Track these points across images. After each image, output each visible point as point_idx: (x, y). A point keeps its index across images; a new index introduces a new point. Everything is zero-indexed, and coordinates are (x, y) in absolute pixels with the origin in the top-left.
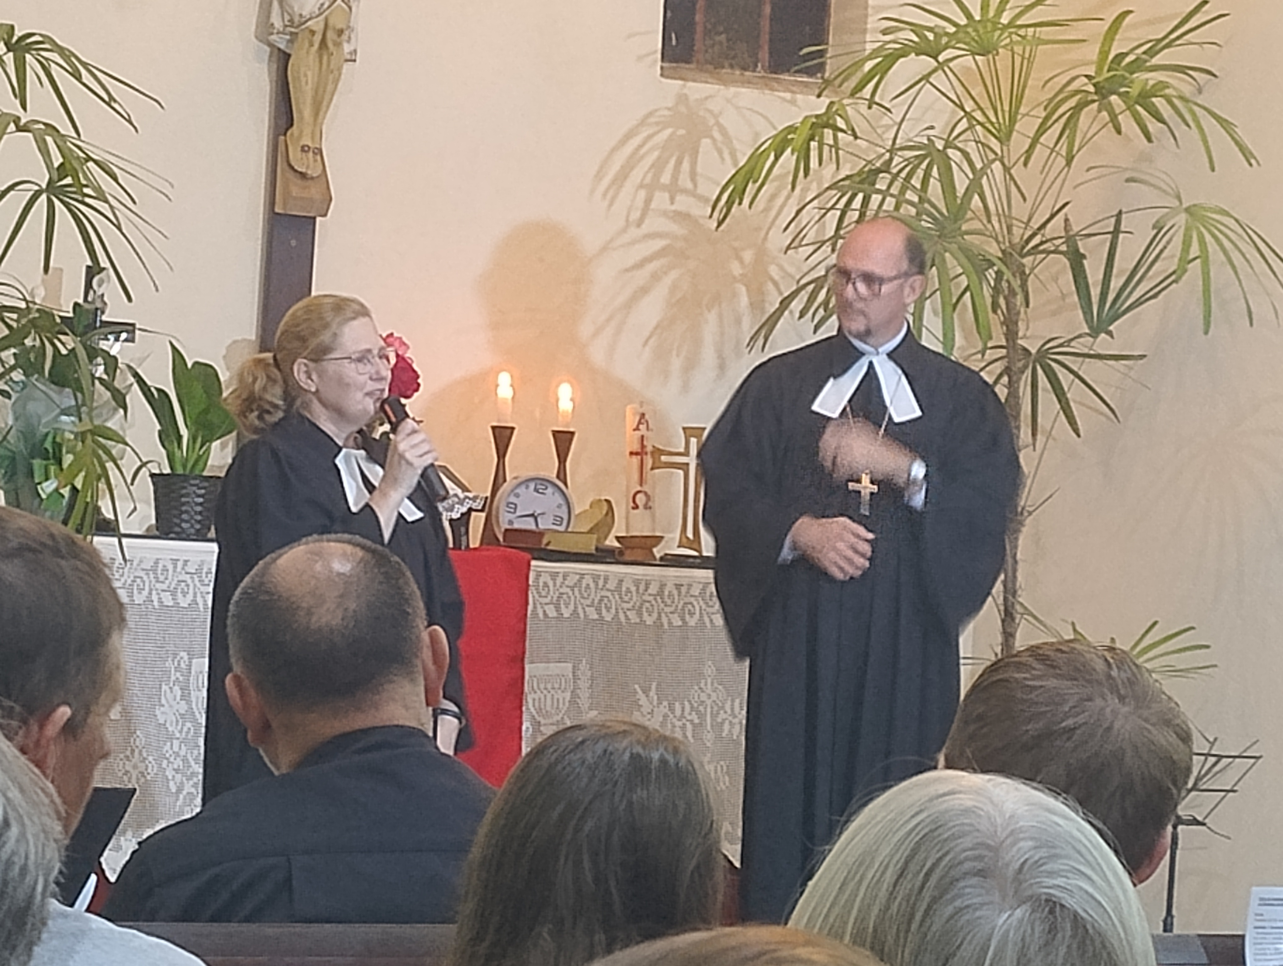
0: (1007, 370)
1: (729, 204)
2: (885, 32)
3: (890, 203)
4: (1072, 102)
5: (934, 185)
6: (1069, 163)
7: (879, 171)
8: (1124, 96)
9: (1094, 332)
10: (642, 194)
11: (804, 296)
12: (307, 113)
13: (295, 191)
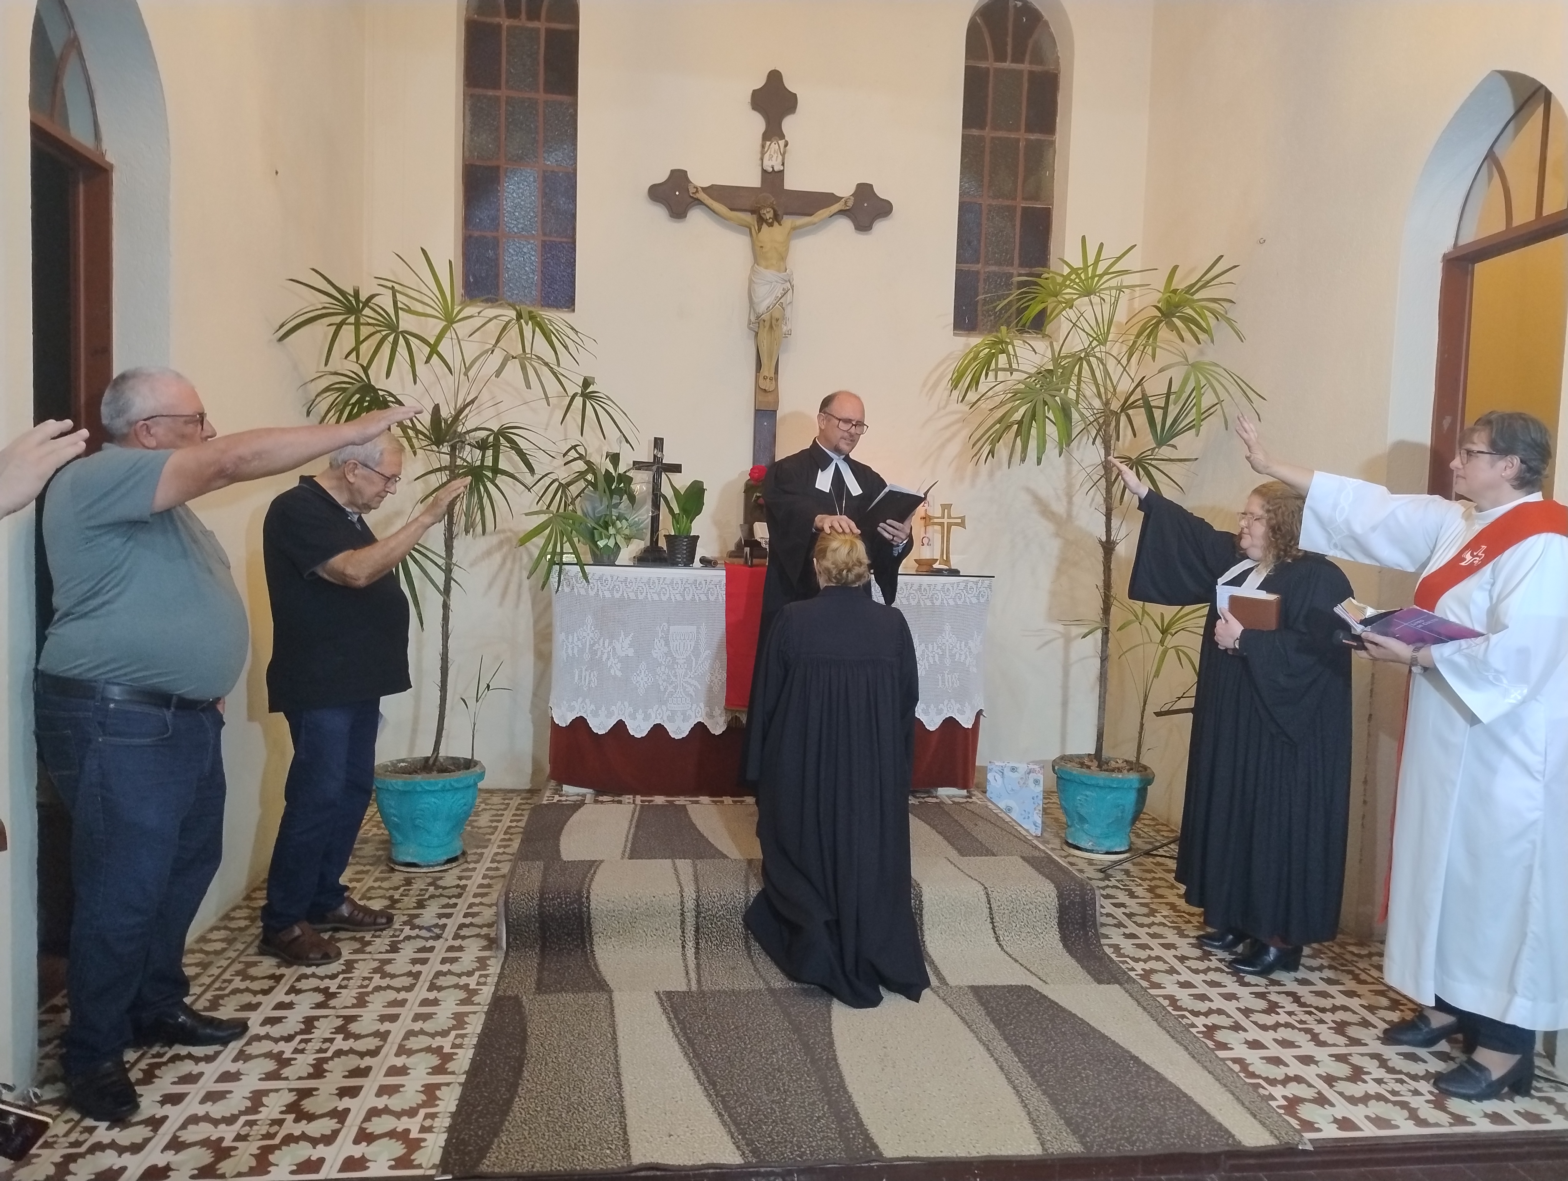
12: (766, 360)
13: (761, 398)
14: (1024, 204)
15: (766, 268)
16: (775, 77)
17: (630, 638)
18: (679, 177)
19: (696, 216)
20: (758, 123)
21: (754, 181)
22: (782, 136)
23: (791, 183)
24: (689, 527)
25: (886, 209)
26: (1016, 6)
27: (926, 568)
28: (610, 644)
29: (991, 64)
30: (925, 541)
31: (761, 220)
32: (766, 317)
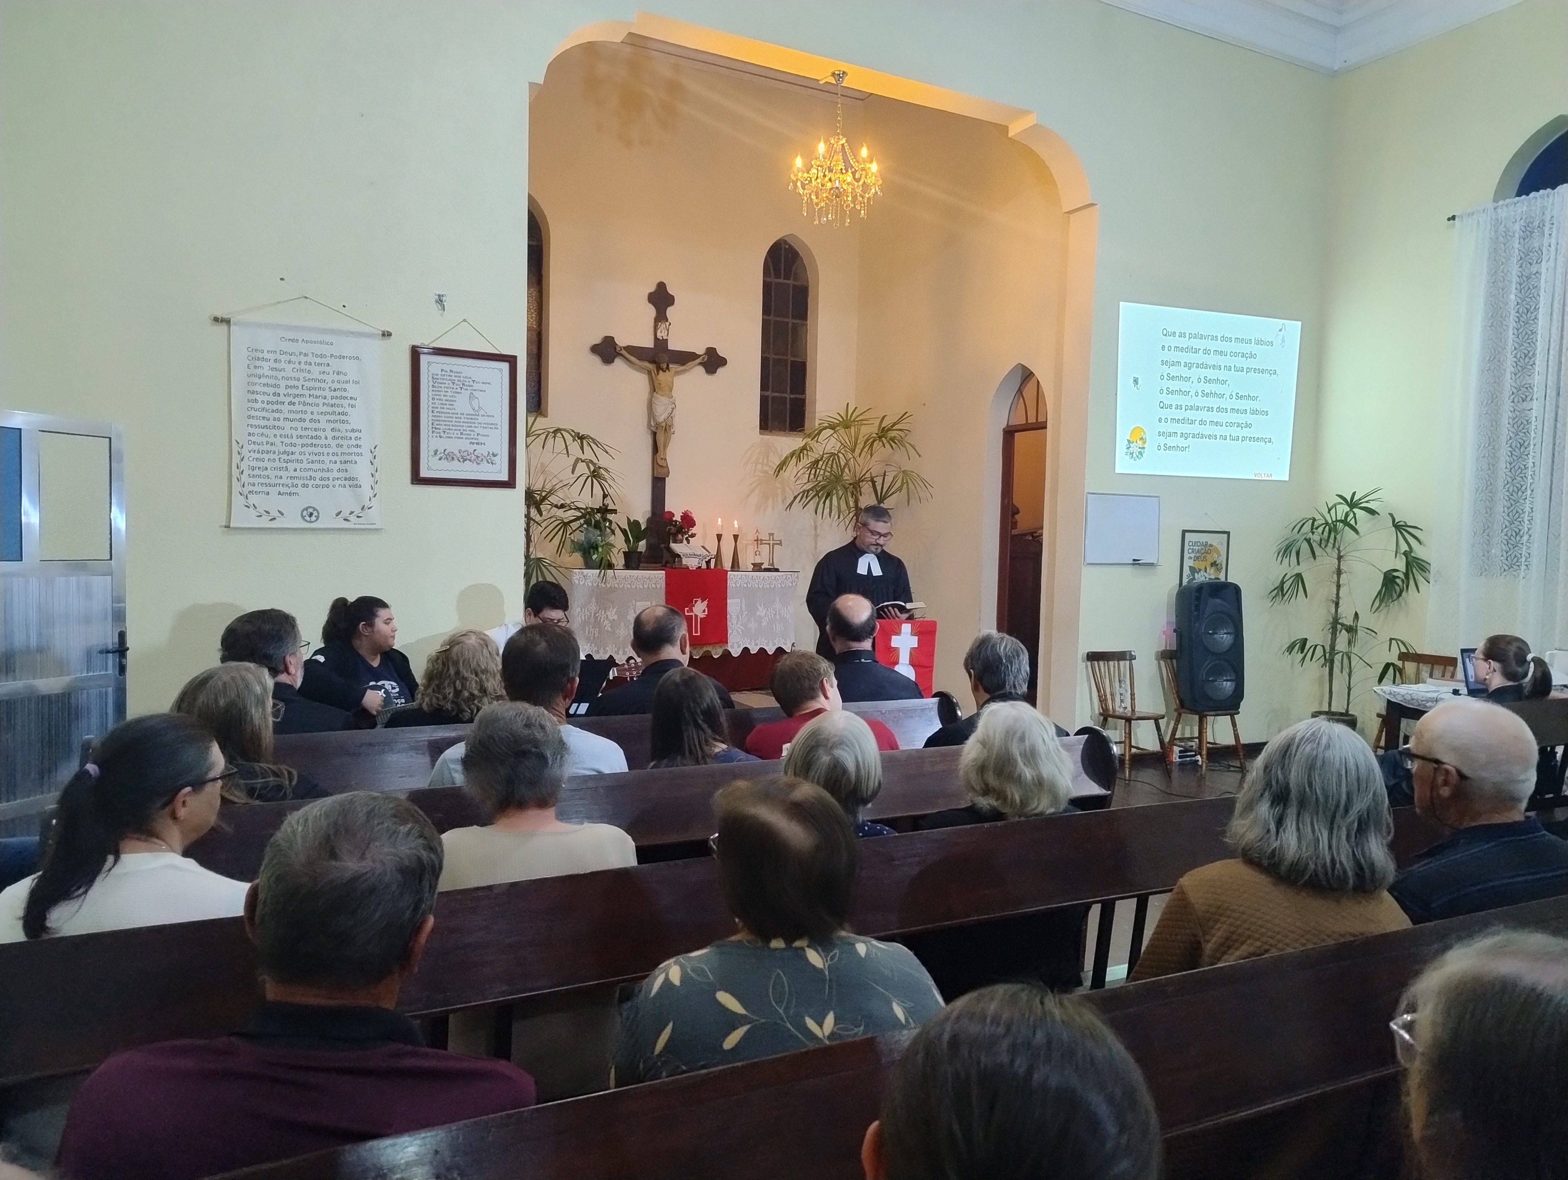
0: (855, 515)
1: (779, 471)
2: (820, 424)
3: (822, 471)
4: (872, 440)
5: (834, 466)
6: (871, 456)
7: (819, 460)
8: (886, 438)
10: (753, 465)
11: (799, 497)
12: (662, 449)
13: (659, 470)
14: (792, 359)
15: (662, 396)
16: (661, 286)
17: (615, 609)
18: (609, 341)
19: (618, 361)
20: (651, 312)
21: (649, 343)
22: (667, 320)
23: (671, 347)
24: (637, 547)
25: (723, 362)
26: (785, 248)
27: (757, 567)
28: (605, 613)
29: (772, 280)
30: (757, 553)
31: (659, 368)
32: (663, 424)
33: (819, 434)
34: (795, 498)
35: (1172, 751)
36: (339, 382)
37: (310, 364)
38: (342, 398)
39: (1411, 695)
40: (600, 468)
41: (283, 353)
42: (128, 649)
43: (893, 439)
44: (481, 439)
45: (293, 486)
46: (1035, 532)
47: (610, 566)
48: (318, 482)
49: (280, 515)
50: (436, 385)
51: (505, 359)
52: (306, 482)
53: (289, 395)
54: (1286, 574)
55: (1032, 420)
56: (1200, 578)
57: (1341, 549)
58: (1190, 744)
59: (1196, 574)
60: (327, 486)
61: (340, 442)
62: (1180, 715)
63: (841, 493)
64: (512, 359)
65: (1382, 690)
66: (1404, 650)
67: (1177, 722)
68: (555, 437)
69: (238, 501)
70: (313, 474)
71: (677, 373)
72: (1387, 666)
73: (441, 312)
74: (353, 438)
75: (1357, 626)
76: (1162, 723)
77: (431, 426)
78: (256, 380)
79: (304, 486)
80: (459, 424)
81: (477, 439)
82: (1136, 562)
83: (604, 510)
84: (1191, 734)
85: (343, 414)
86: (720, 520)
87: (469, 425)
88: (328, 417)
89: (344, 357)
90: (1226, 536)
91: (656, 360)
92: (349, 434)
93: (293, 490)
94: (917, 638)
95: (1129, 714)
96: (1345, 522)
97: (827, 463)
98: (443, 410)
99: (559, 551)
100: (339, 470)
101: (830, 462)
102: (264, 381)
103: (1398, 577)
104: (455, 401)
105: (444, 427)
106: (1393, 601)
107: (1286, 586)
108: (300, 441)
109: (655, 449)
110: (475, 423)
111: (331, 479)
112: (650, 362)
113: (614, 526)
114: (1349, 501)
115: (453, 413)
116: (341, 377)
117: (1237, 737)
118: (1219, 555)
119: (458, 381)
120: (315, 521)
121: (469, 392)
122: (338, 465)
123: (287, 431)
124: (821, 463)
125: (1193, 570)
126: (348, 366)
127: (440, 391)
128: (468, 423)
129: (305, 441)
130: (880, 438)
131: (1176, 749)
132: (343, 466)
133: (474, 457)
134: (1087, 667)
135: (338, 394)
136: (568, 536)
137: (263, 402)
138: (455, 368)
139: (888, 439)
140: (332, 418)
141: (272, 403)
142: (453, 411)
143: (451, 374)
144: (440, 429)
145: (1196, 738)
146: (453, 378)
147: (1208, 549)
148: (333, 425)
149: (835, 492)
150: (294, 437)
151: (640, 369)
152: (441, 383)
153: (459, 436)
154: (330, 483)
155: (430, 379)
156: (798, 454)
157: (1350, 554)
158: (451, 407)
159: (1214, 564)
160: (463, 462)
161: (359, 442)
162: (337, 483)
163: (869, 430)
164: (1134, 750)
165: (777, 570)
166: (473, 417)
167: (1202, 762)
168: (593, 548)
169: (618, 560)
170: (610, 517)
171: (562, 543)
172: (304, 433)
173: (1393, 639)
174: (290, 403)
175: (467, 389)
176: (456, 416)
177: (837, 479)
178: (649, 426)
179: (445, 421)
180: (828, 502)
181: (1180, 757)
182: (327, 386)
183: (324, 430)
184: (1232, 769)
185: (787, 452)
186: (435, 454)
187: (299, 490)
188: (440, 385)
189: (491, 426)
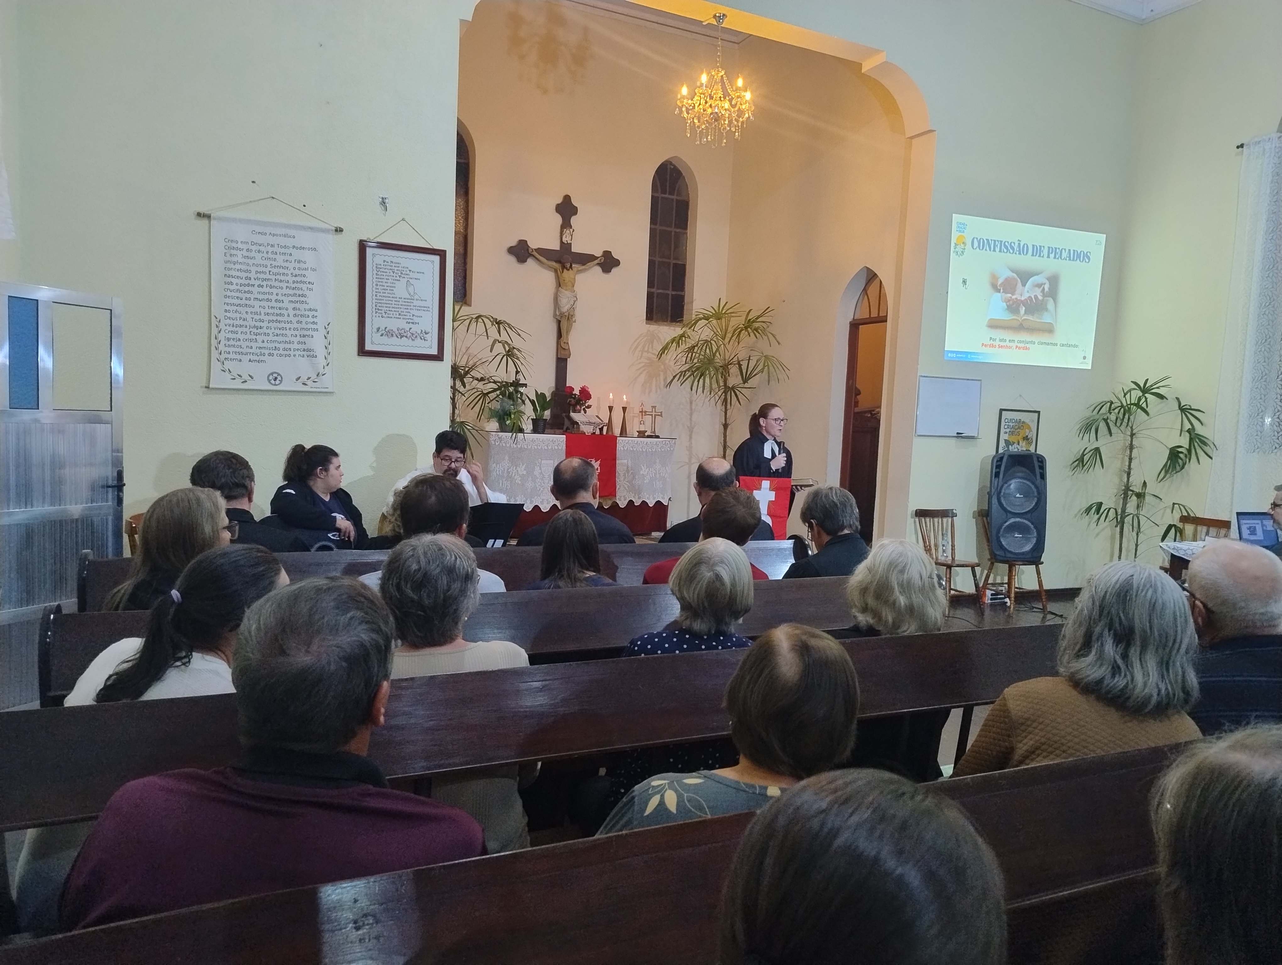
0: (724, 392)
1: (661, 355)
2: (696, 315)
3: (697, 355)
4: (739, 330)
5: (708, 351)
6: (739, 343)
7: (695, 346)
8: (751, 328)
9: (744, 383)
10: (640, 353)
11: (678, 376)
12: (565, 334)
13: (562, 352)
14: (674, 262)
15: (566, 290)
16: (567, 198)
17: (524, 466)
18: (523, 244)
20: (558, 219)
21: (557, 247)
22: (571, 227)
23: (574, 249)
24: (543, 415)
25: (617, 263)
26: (670, 168)
27: (642, 434)
28: (516, 468)
29: (659, 195)
30: (642, 422)
31: (564, 267)
32: (567, 314)
33: (695, 323)
34: (674, 377)
35: (985, 594)
36: (299, 269)
37: (276, 253)
38: (301, 282)
39: (1191, 550)
40: (514, 348)
41: (253, 244)
42: (124, 485)
43: (756, 330)
44: (416, 320)
45: (261, 355)
46: (874, 411)
47: (521, 430)
48: (281, 352)
49: (250, 378)
50: (379, 273)
51: (437, 253)
52: (272, 352)
53: (258, 279)
54: (1086, 448)
55: (874, 314)
56: (1014, 449)
57: (1134, 428)
58: (1000, 588)
59: (1010, 446)
60: (289, 356)
61: (300, 319)
62: (992, 564)
63: (712, 373)
64: (442, 253)
65: (1167, 545)
66: (1185, 514)
67: (990, 569)
68: (477, 322)
69: (216, 366)
70: (277, 345)
71: (579, 271)
72: (1170, 527)
73: (384, 212)
74: (310, 316)
75: (1144, 493)
76: (978, 570)
77: (374, 307)
78: (232, 266)
79: (270, 354)
80: (397, 306)
81: (413, 319)
82: (959, 435)
83: (516, 384)
84: (1001, 580)
85: (303, 296)
86: (611, 394)
87: (406, 307)
88: (290, 298)
89: (304, 248)
90: (1037, 414)
91: (562, 260)
92: (307, 313)
93: (262, 358)
94: (774, 493)
95: (950, 562)
96: (1137, 405)
97: (702, 349)
98: (384, 295)
99: (479, 417)
100: (299, 343)
101: (704, 348)
102: (238, 266)
103: (1182, 453)
104: (395, 287)
105: (385, 309)
106: (1176, 472)
107: (1086, 458)
108: (266, 318)
109: (560, 335)
110: (411, 306)
111: (292, 350)
112: (556, 262)
113: (524, 397)
114: (1142, 386)
115: (392, 297)
116: (302, 266)
117: (1040, 583)
118: (1030, 430)
119: (397, 270)
120: (279, 384)
121: (406, 280)
122: (298, 339)
123: (257, 309)
124: (696, 348)
125: (1008, 443)
126: (307, 256)
127: (382, 279)
128: (405, 305)
129: (271, 318)
130: (746, 328)
131: (989, 593)
132: (302, 339)
133: (409, 334)
134: (915, 522)
135: (298, 279)
136: (486, 405)
137: (237, 284)
138: (394, 260)
139: (753, 329)
140: (294, 299)
141: (245, 285)
142: (393, 296)
143: (392, 264)
144: (382, 310)
145: (1006, 583)
146: (393, 268)
147: (1021, 425)
148: (293, 305)
149: (707, 372)
150: (263, 314)
151: (549, 268)
152: (383, 272)
153: (398, 316)
154: (292, 353)
155: (374, 268)
156: (677, 341)
157: (1140, 432)
158: (391, 292)
159: (1026, 438)
160: (401, 338)
161: (315, 320)
162: (297, 353)
163: (737, 321)
164: (952, 592)
165: (658, 437)
166: (409, 301)
167: (1011, 603)
168: (507, 415)
169: (528, 426)
170: (522, 390)
171: (482, 410)
172: (270, 311)
173: (1176, 504)
174: (259, 286)
175: (404, 277)
176: (396, 299)
177: (710, 361)
178: (555, 315)
179: (387, 304)
180: (701, 381)
181: (991, 599)
182: (289, 273)
183: (287, 309)
184: (1035, 610)
185: (668, 339)
186: (378, 331)
187: (266, 358)
188: (382, 273)
189: (424, 309)
